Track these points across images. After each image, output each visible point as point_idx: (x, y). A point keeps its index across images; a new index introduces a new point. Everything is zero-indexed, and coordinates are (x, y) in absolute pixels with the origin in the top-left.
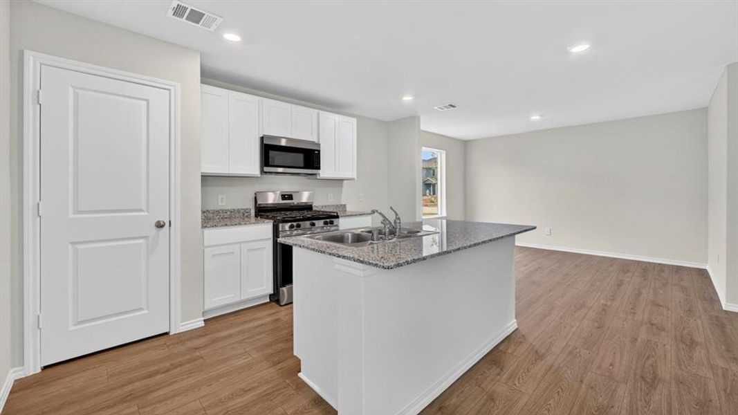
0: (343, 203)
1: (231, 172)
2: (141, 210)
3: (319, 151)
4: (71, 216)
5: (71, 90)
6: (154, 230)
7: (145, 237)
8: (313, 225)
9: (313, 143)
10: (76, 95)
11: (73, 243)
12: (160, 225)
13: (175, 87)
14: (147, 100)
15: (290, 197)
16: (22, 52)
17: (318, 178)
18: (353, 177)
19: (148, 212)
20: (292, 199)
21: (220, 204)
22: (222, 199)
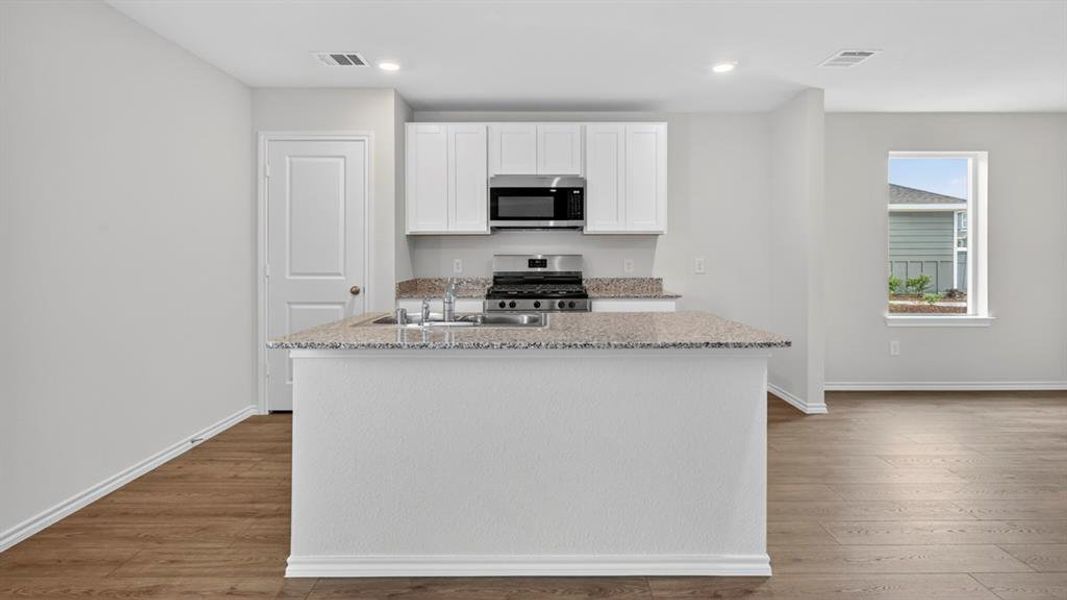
0: (656, 277)
1: (450, 230)
2: (339, 275)
3: (581, 190)
4: (288, 277)
5: (287, 159)
6: (350, 295)
7: (343, 303)
8: (537, 305)
9: (575, 178)
10: (291, 163)
11: (289, 303)
12: (355, 292)
13: (368, 136)
14: (344, 157)
15: (543, 263)
16: (257, 133)
17: (585, 233)
18: (661, 229)
19: (345, 275)
20: (545, 266)
21: (455, 270)
22: (458, 264)
